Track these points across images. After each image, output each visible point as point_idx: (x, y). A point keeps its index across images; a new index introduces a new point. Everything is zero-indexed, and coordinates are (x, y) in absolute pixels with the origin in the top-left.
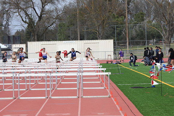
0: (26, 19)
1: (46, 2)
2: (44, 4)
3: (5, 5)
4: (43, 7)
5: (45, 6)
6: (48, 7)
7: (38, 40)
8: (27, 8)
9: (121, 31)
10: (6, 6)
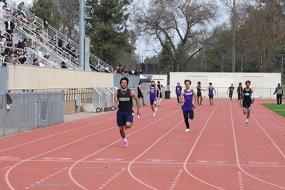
1: (192, 21)
2: (189, 24)
3: (140, 24)
4: (189, 28)
5: (191, 27)
6: (195, 28)
7: (181, 71)
8: (168, 28)
10: (142, 26)
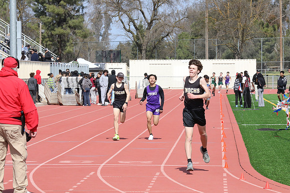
0: (129, 26)
1: (159, 2)
3: (99, 6)
4: (155, 9)
5: (158, 7)
9: (272, 47)
